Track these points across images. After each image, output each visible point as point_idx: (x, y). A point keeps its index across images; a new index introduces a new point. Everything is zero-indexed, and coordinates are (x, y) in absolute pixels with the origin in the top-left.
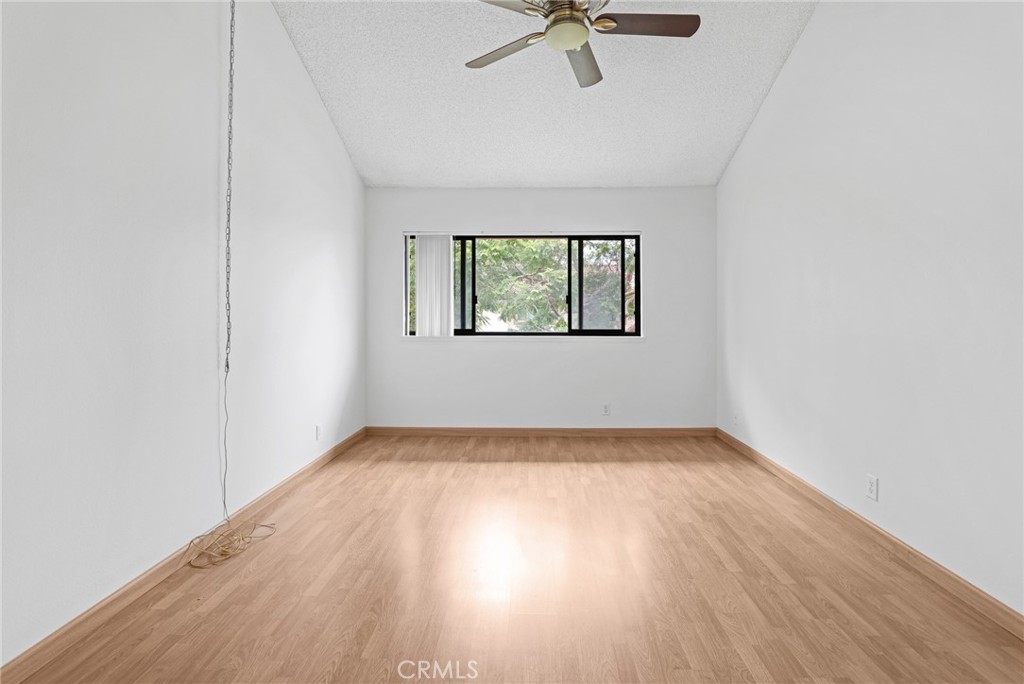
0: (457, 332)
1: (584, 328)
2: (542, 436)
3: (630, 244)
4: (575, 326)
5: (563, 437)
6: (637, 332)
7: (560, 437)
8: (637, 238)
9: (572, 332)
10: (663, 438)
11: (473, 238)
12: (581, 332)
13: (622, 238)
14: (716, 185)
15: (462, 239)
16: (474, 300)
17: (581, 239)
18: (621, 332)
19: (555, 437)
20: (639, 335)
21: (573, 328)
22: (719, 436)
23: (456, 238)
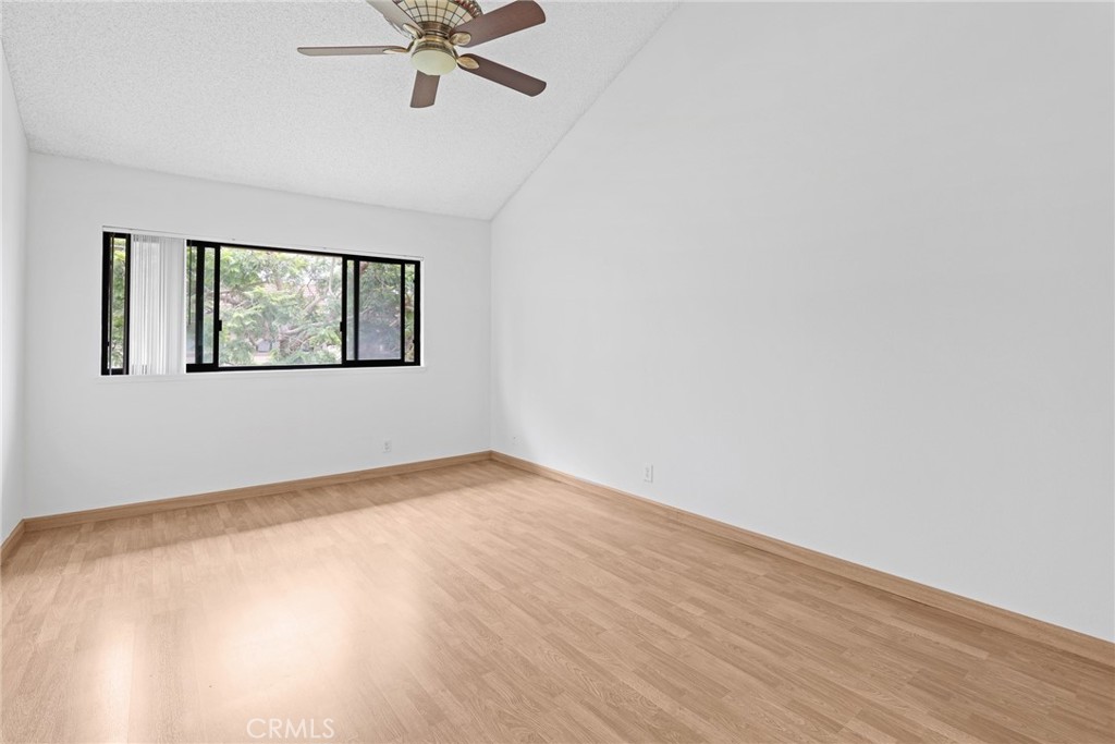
0: (190, 368)
1: (360, 358)
2: (316, 487)
3: (410, 269)
4: (350, 357)
5: (340, 484)
6: (417, 362)
7: (336, 485)
8: (417, 264)
9: (346, 364)
10: (445, 468)
11: (217, 246)
12: (357, 363)
13: (403, 263)
14: (491, 221)
15: (201, 246)
16: (218, 325)
17: (357, 259)
18: (401, 363)
19: (330, 486)
20: (419, 364)
21: (348, 359)
22: (493, 457)
23: (190, 243)
